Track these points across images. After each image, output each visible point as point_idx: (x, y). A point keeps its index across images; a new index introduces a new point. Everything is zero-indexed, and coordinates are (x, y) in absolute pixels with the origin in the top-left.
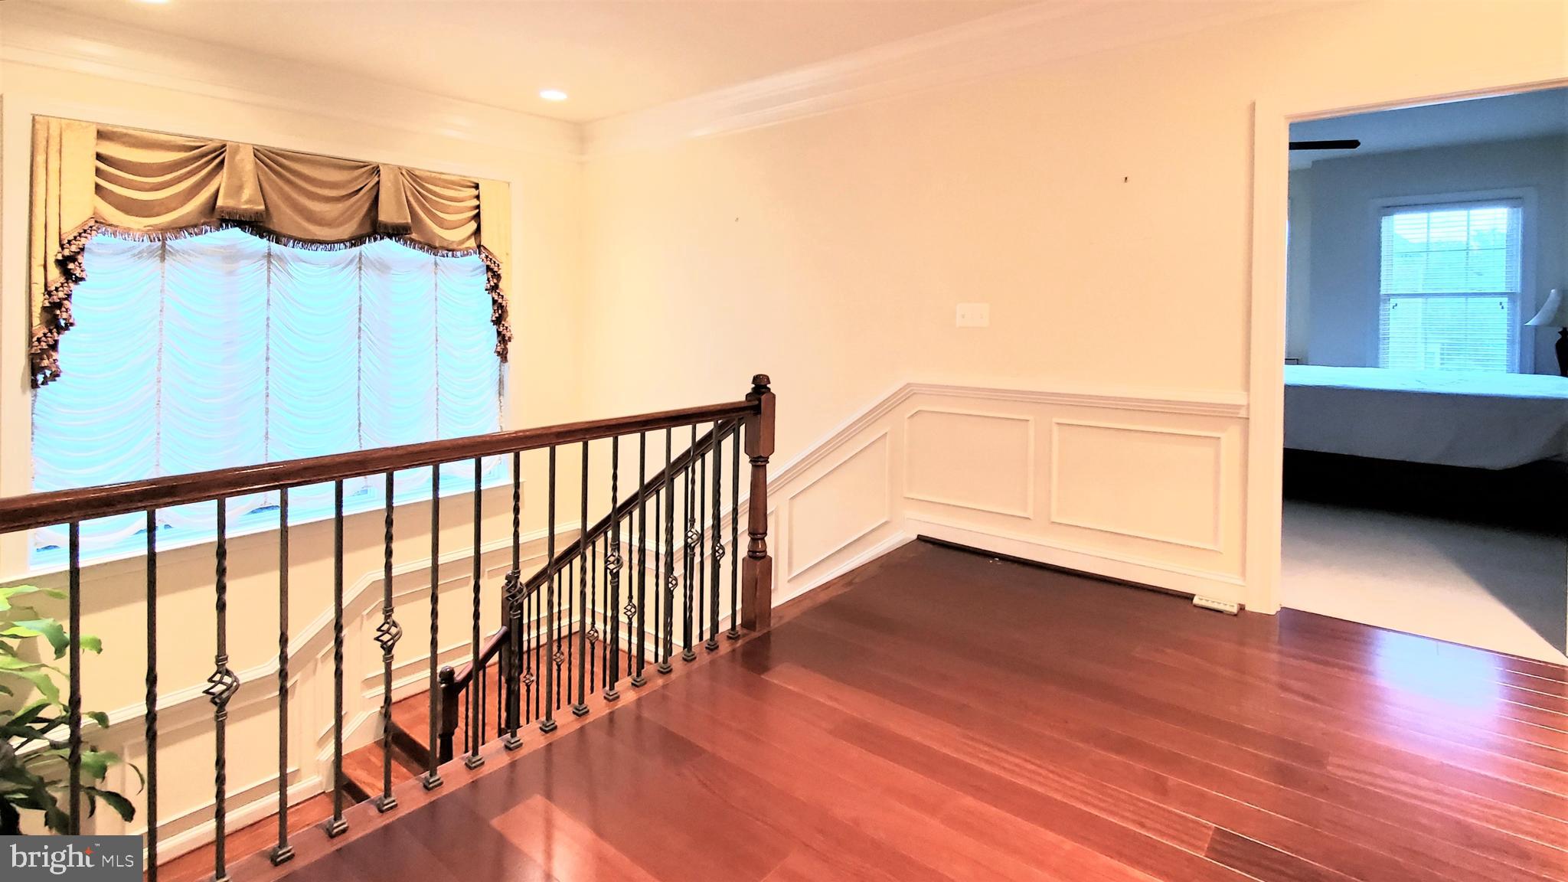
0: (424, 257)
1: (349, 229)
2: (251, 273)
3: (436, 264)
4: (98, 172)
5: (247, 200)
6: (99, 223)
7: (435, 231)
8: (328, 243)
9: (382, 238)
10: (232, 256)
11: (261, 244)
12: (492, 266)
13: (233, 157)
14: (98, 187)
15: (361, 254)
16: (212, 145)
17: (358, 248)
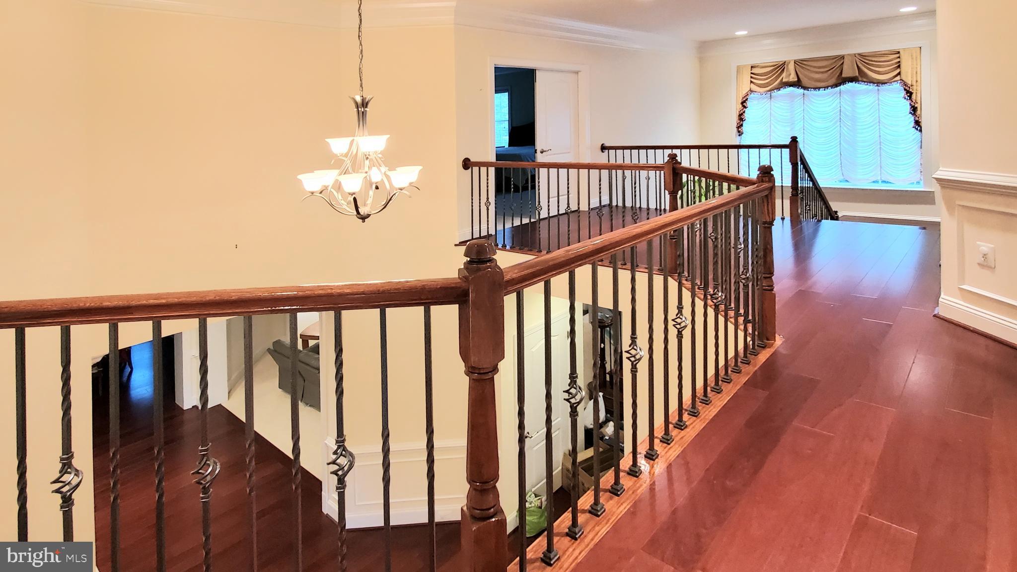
0: (872, 87)
1: (833, 81)
2: (799, 101)
3: (878, 90)
4: (751, 77)
5: (793, 78)
6: (751, 91)
7: (873, 77)
8: (826, 87)
9: (848, 83)
10: (792, 97)
11: (801, 91)
12: (906, 88)
13: (787, 66)
14: (751, 82)
15: (840, 90)
16: (781, 63)
17: (839, 87)
